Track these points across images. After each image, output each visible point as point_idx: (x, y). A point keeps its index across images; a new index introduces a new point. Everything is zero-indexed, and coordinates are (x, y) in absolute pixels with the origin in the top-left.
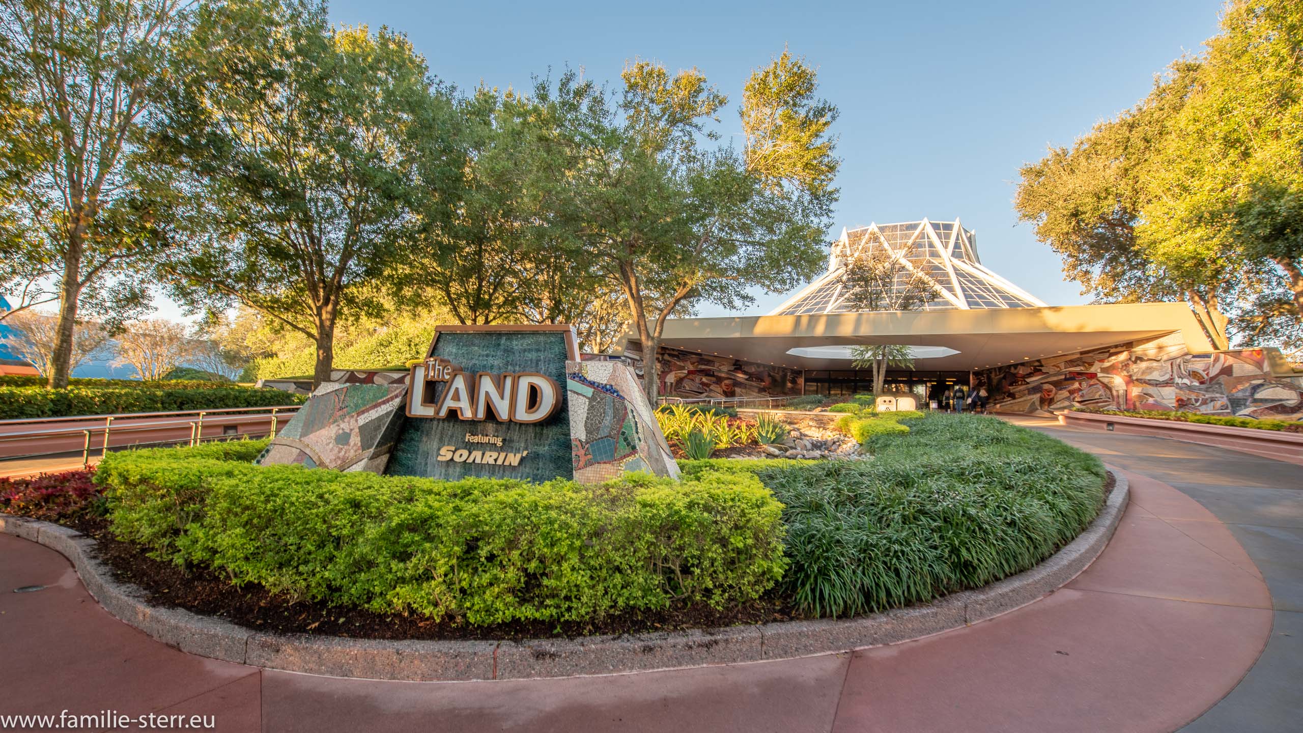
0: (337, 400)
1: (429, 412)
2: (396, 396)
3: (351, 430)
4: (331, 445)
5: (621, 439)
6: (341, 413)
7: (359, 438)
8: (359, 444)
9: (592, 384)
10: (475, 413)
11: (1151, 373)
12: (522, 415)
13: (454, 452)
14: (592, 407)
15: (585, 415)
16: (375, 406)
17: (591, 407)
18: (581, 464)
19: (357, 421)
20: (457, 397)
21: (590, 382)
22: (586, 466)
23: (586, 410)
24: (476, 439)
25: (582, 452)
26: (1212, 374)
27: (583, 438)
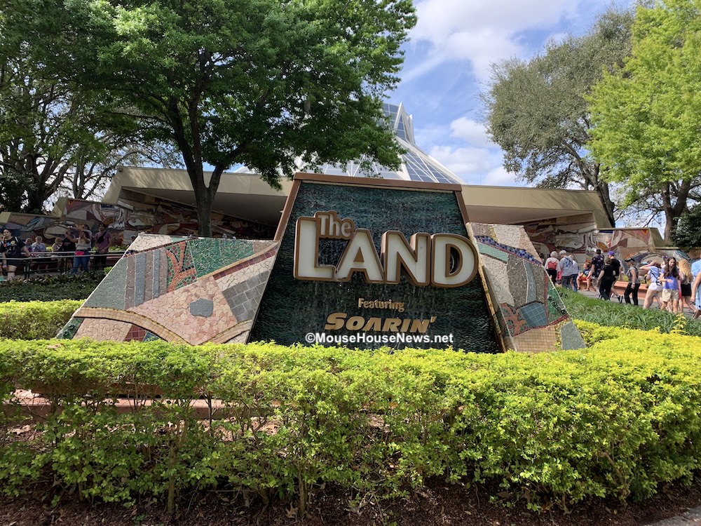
0: (172, 257)
1: (323, 273)
2: (267, 255)
3: (212, 297)
4: (183, 317)
5: (550, 304)
6: (185, 275)
7: (227, 307)
8: (230, 314)
9: (504, 248)
10: (384, 275)
11: (568, 243)
12: (440, 278)
13: (346, 320)
14: (512, 271)
15: (507, 280)
16: (240, 266)
17: (511, 274)
18: (517, 329)
19: (216, 285)
20: (359, 258)
21: (501, 245)
22: (522, 331)
23: (506, 273)
24: (373, 304)
25: (514, 317)
26: (612, 246)
27: (512, 303)
